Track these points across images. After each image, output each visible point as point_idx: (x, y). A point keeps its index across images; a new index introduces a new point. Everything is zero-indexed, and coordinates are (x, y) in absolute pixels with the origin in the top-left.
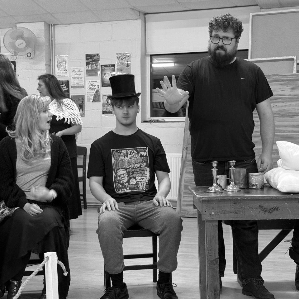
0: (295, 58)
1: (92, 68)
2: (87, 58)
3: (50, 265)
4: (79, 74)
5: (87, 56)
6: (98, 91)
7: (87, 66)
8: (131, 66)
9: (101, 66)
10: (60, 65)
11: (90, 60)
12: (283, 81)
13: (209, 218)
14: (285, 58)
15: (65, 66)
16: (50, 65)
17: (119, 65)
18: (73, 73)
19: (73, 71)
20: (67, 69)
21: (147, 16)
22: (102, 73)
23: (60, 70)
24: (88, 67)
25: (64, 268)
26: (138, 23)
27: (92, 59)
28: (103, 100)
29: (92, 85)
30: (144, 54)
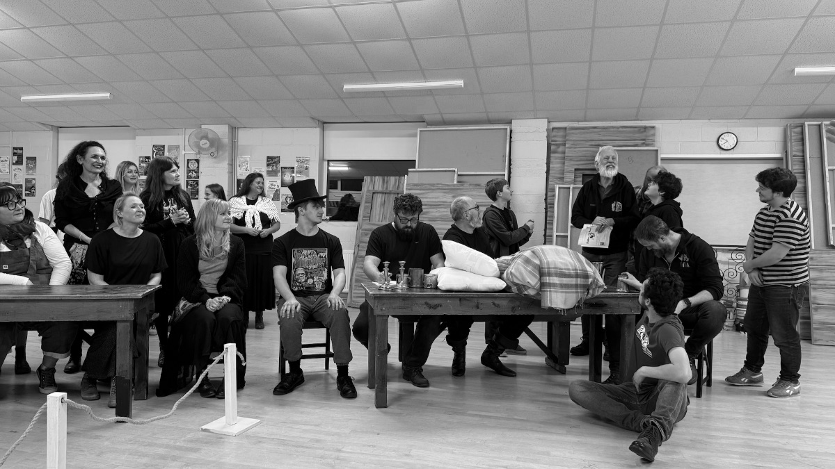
0: (456, 170)
1: (272, 169)
2: (268, 160)
3: (229, 356)
5: (268, 157)
6: (277, 191)
7: (268, 166)
8: (310, 169)
9: (282, 167)
10: (242, 165)
11: (271, 162)
12: (445, 189)
13: (380, 313)
14: (448, 169)
15: (247, 166)
16: (232, 165)
17: (298, 167)
20: (249, 168)
21: (325, 125)
22: (282, 175)
23: (242, 169)
24: (269, 168)
25: (242, 358)
26: (317, 131)
27: (272, 161)
28: (282, 199)
29: (272, 185)
30: (322, 159)
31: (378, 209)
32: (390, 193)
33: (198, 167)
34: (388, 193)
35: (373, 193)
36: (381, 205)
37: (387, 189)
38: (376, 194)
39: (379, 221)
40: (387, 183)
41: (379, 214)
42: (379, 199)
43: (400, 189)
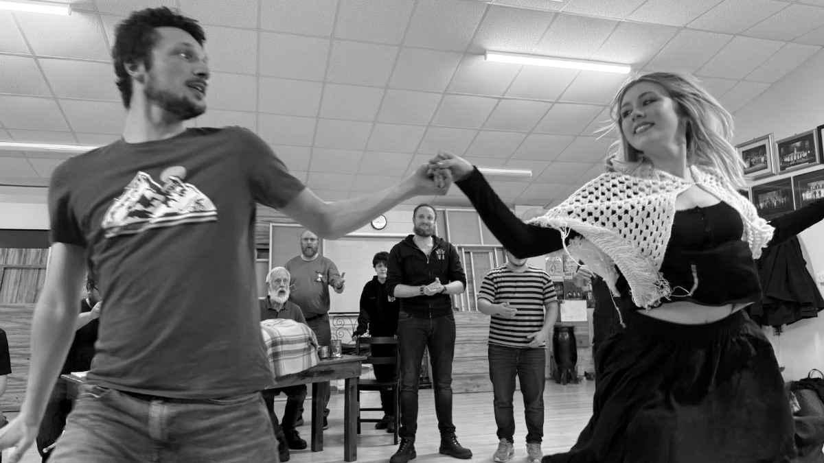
31: (11, 287)
32: (28, 269)
34: (25, 268)
35: (5, 269)
36: (16, 283)
37: (24, 263)
38: (9, 270)
39: (11, 302)
40: (25, 256)
41: (13, 294)
42: (12, 275)
43: (44, 263)
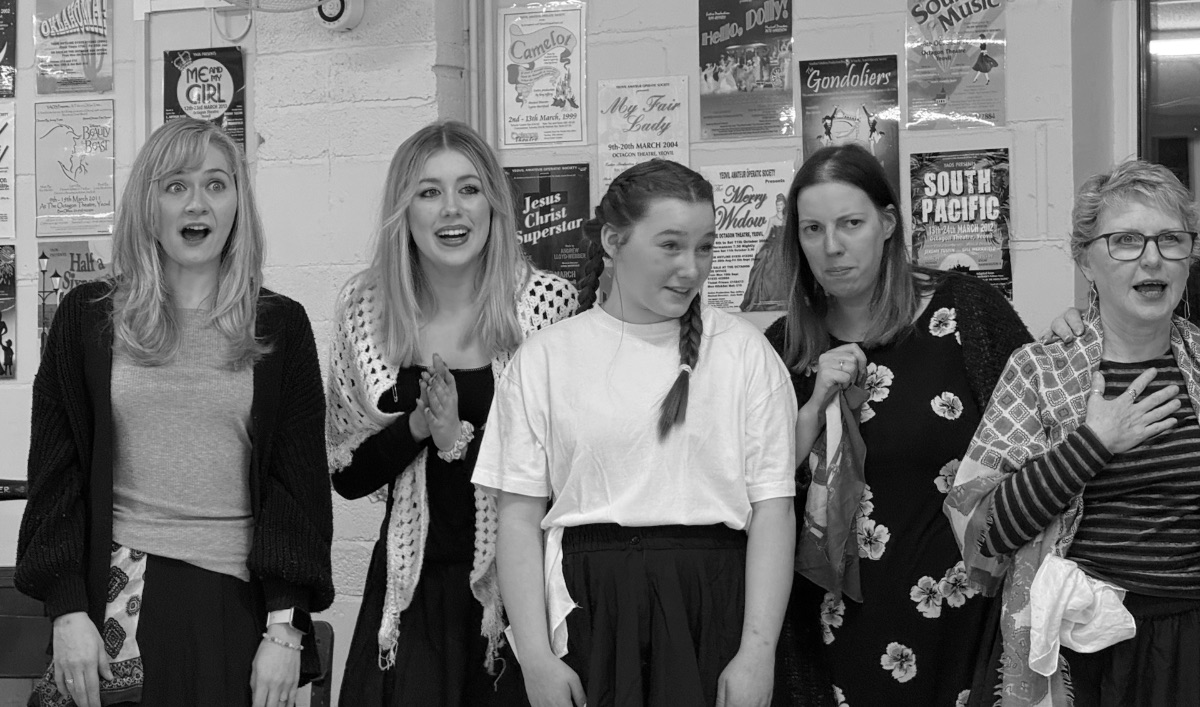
1: (739, 82)
2: (711, 16)
4: (654, 127)
7: (709, 71)
8: (1012, 67)
9: (804, 66)
10: (532, 65)
11: (729, 31)
15: (564, 72)
16: (461, 71)
17: (923, 60)
18: (619, 120)
19: (618, 105)
22: (806, 118)
23: (532, 97)
24: (716, 77)
27: (739, 24)
29: (740, 196)
33: (239, 101)
